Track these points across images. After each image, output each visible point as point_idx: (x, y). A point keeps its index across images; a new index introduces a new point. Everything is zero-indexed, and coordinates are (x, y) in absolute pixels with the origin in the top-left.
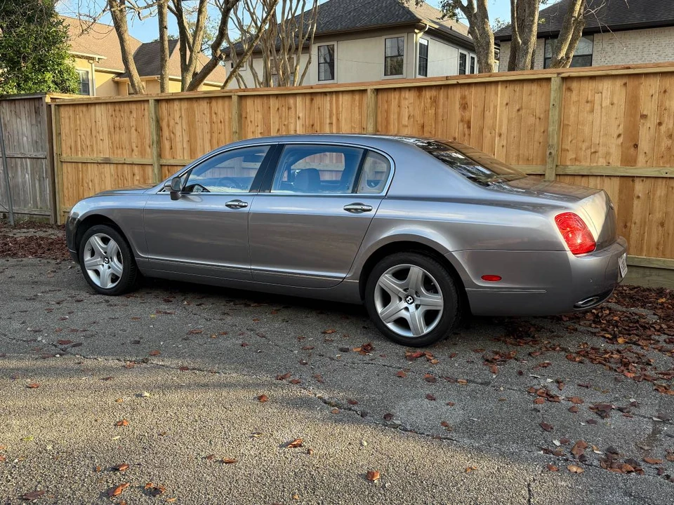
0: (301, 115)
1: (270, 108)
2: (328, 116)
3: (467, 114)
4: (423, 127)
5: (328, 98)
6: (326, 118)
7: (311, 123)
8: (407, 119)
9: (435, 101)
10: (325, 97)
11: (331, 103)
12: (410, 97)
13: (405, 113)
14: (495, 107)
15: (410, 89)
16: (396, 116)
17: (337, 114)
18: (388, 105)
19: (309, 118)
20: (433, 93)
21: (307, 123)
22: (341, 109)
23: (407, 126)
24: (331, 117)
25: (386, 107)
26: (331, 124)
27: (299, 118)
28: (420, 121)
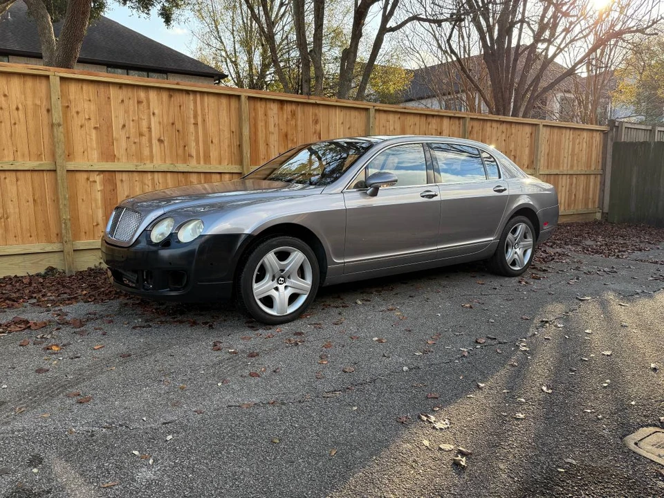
0: (156, 111)
1: (109, 98)
2: (192, 116)
3: (318, 127)
4: (286, 136)
5: (191, 97)
6: (189, 118)
7: (171, 121)
8: (273, 126)
9: (293, 114)
10: (187, 96)
11: (195, 103)
12: (274, 107)
13: (271, 122)
14: (336, 124)
15: (274, 100)
16: (263, 124)
17: (203, 115)
18: (255, 113)
19: (168, 115)
20: (294, 107)
21: (165, 121)
22: (206, 111)
23: (273, 133)
24: (195, 116)
25: (254, 114)
26: (196, 124)
27: (154, 114)
28: (284, 130)
